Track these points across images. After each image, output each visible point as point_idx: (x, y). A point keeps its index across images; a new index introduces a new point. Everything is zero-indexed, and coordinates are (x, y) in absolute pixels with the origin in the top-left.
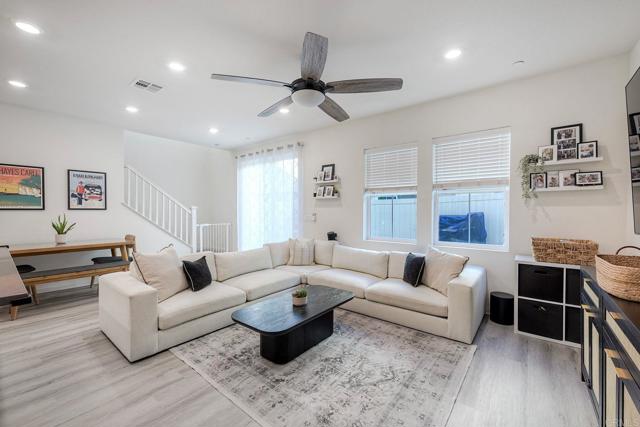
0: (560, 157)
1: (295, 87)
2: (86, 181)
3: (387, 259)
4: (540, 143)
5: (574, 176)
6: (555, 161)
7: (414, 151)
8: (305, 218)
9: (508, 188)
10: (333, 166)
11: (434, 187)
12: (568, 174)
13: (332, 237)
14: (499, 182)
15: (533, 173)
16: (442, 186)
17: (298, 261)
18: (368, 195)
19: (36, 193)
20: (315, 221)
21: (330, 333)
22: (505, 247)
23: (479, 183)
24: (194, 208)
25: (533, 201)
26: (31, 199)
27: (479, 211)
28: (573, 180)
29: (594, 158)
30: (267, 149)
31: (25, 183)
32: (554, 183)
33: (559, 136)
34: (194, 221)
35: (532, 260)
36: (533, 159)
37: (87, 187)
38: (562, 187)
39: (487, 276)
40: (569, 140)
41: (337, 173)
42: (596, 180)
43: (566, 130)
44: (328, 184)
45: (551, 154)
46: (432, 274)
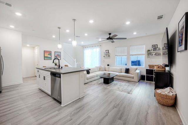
0: (154, 50)
1: (108, 39)
2: (58, 54)
3: (121, 69)
4: (150, 48)
5: (156, 54)
6: (153, 51)
7: (126, 48)
8: (102, 61)
9: (144, 56)
10: (108, 50)
11: (130, 55)
12: (155, 53)
13: (108, 65)
14: (143, 54)
15: (149, 53)
16: (132, 55)
17: (102, 70)
18: (116, 56)
19: (50, 56)
20: (104, 62)
21: (113, 81)
22: (144, 66)
23: (139, 55)
24: (75, 59)
25: (149, 58)
26: (49, 58)
27: (139, 60)
28: (156, 55)
29: (159, 51)
30: (92, 46)
31: (49, 54)
32: (153, 55)
33: (153, 47)
34: (75, 62)
35: (148, 69)
36: (149, 51)
37: (58, 55)
38: (154, 56)
39: (140, 72)
40: (155, 47)
41: (109, 52)
42: (159, 54)
43: (155, 46)
44: (107, 54)
45: (152, 50)
46: (130, 71)
